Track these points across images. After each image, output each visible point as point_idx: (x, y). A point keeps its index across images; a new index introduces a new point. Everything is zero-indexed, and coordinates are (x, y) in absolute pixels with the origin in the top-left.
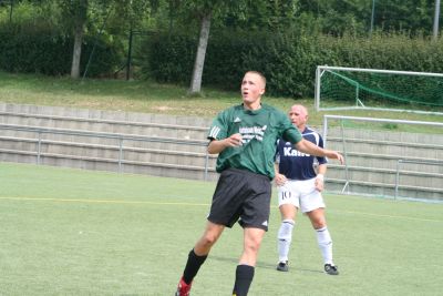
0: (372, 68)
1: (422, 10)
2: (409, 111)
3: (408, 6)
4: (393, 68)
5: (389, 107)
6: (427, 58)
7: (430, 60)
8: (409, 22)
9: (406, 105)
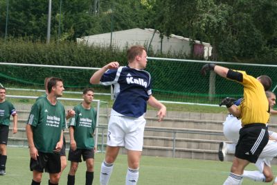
0: (8, 62)
1: (33, 23)
2: (34, 90)
3: (24, 20)
4: (21, 62)
5: (21, 88)
6: (45, 55)
7: (46, 56)
8: (25, 30)
9: (31, 86)
